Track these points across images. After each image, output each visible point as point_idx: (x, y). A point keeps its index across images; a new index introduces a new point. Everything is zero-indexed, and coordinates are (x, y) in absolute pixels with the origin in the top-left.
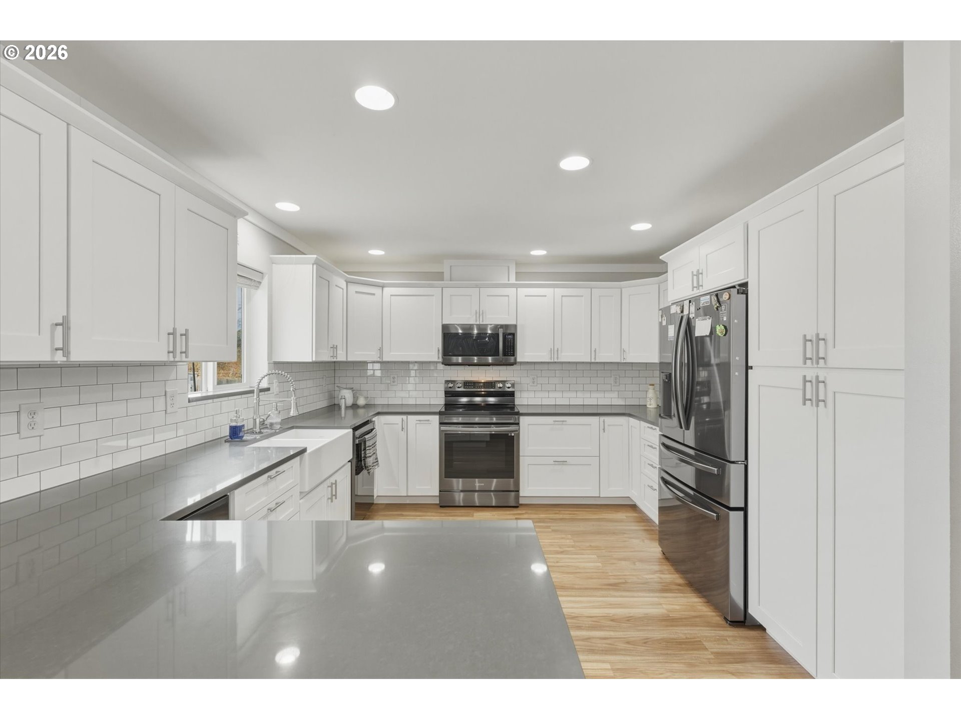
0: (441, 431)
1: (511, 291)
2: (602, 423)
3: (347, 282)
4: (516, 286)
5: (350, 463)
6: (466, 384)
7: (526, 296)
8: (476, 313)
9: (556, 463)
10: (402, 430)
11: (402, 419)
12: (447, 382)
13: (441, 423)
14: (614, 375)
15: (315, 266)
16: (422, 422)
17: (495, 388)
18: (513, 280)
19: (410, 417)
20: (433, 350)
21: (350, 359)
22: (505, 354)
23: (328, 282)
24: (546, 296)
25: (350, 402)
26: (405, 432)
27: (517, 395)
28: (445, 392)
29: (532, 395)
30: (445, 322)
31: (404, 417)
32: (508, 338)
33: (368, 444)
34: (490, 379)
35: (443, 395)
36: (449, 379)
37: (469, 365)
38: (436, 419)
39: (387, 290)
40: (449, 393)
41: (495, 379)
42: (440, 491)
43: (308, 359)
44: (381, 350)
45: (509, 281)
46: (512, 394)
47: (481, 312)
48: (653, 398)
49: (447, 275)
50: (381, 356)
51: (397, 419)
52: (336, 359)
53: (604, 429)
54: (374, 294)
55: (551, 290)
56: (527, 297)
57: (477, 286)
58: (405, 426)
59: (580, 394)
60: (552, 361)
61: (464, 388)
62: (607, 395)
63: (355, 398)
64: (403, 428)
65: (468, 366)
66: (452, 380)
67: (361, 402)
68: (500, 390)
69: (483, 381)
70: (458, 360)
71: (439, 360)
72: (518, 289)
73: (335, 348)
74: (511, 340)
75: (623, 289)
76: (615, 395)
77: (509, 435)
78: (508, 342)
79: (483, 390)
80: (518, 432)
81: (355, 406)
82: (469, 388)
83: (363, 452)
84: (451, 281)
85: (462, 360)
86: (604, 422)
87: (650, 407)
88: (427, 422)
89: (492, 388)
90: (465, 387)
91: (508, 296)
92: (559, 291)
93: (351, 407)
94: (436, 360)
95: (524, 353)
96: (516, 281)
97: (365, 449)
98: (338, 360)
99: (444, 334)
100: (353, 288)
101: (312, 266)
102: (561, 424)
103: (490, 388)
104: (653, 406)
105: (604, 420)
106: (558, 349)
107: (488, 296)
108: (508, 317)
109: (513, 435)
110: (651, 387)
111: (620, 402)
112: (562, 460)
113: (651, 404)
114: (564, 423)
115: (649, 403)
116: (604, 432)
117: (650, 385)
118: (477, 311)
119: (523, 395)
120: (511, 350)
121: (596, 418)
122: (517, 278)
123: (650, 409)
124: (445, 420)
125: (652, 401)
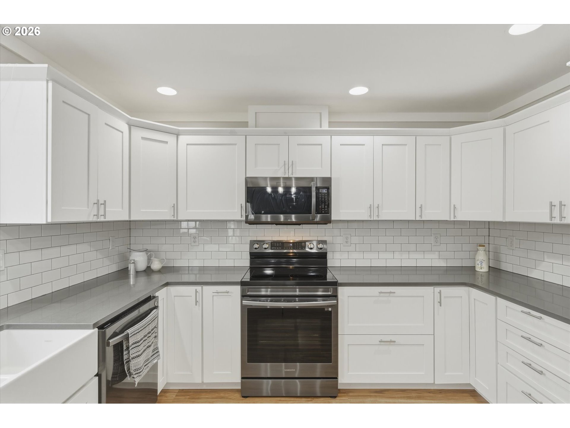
0: (243, 307)
1: (325, 140)
2: (437, 295)
3: (130, 125)
4: (331, 134)
5: (97, 378)
6: (274, 244)
7: (341, 145)
8: (285, 164)
9: (382, 343)
10: (196, 305)
11: (196, 290)
12: (252, 243)
13: (244, 296)
14: (434, 234)
15: (50, 84)
16: (220, 294)
17: (306, 249)
19: (206, 288)
22: (318, 211)
23: (87, 116)
24: (364, 145)
25: (142, 265)
26: (199, 306)
27: (329, 256)
28: (250, 253)
29: (345, 255)
30: (251, 174)
31: (199, 288)
32: (321, 193)
33: (131, 341)
34: (298, 239)
35: (248, 257)
36: (255, 239)
37: (277, 224)
38: (237, 289)
39: (184, 139)
40: (255, 256)
41: (304, 239)
42: (242, 378)
44: (175, 208)
45: (321, 127)
46: (324, 256)
47: (290, 163)
48: (485, 260)
50: (176, 213)
51: (191, 289)
52: (105, 218)
53: (440, 302)
54: (167, 142)
55: (370, 138)
57: (285, 134)
58: (199, 299)
59: (397, 255)
60: (372, 219)
61: (271, 249)
62: (427, 256)
63: (149, 260)
64: (196, 302)
66: (258, 239)
67: (156, 265)
68: (311, 251)
69: (291, 241)
70: (267, 218)
71: (242, 219)
72: (333, 136)
74: (325, 195)
75: (452, 137)
76: (436, 255)
77: (326, 310)
78: (322, 198)
79: (291, 251)
80: (335, 307)
81: (148, 271)
82: (277, 249)
83: (125, 353)
84: (256, 127)
85: (271, 218)
86: (440, 293)
87: (481, 270)
88: (226, 294)
89: (302, 249)
90: (273, 248)
91: (321, 145)
92: (378, 141)
93: (145, 271)
94: (238, 217)
95: (338, 208)
96: (329, 127)
97: (128, 348)
98: (107, 219)
99: (248, 187)
100: (138, 134)
101: (45, 82)
102: (388, 295)
103: (300, 248)
104: (485, 269)
105: (440, 291)
106: (378, 205)
107: (298, 144)
108: (321, 168)
109: (331, 310)
110: (481, 248)
111: (443, 264)
112: (389, 340)
113: (482, 268)
114: (391, 294)
115: (480, 266)
116: (441, 306)
117: (480, 246)
118: (286, 163)
119: (337, 255)
120: (325, 207)
121: (430, 289)
122: (331, 124)
123: (482, 273)
124: (248, 292)
125: (483, 264)
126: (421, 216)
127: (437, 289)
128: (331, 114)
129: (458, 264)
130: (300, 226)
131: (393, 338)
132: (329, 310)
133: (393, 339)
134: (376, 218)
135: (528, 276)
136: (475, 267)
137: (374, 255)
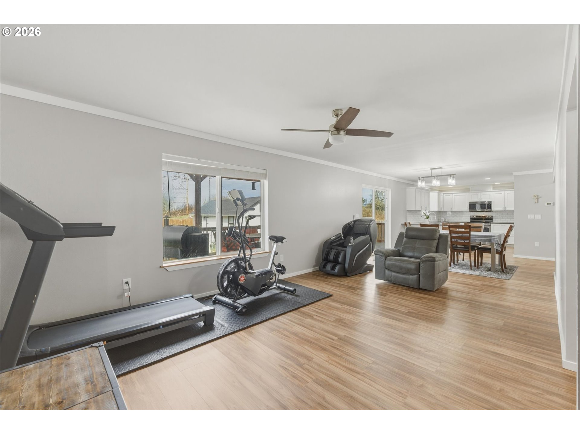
1: (491, 193)
3: (443, 194)
4: (492, 191)
6: (477, 216)
7: (495, 194)
8: (479, 199)
12: (471, 216)
17: (486, 217)
18: (492, 190)
20: (467, 208)
21: (444, 210)
22: (488, 208)
24: (502, 194)
27: (493, 219)
30: (470, 201)
35: (470, 219)
39: (453, 194)
40: (472, 219)
41: (486, 215)
43: (437, 210)
44: (452, 208)
45: (490, 190)
47: (481, 199)
49: (471, 189)
50: (452, 210)
52: (441, 210)
54: (450, 196)
55: (503, 192)
57: (479, 192)
60: (504, 210)
63: (445, 220)
66: (473, 215)
70: (474, 210)
73: (441, 208)
78: (489, 206)
84: (472, 191)
91: (489, 194)
92: (506, 192)
94: (467, 210)
95: (494, 208)
99: (469, 204)
100: (445, 195)
107: (483, 194)
108: (489, 199)
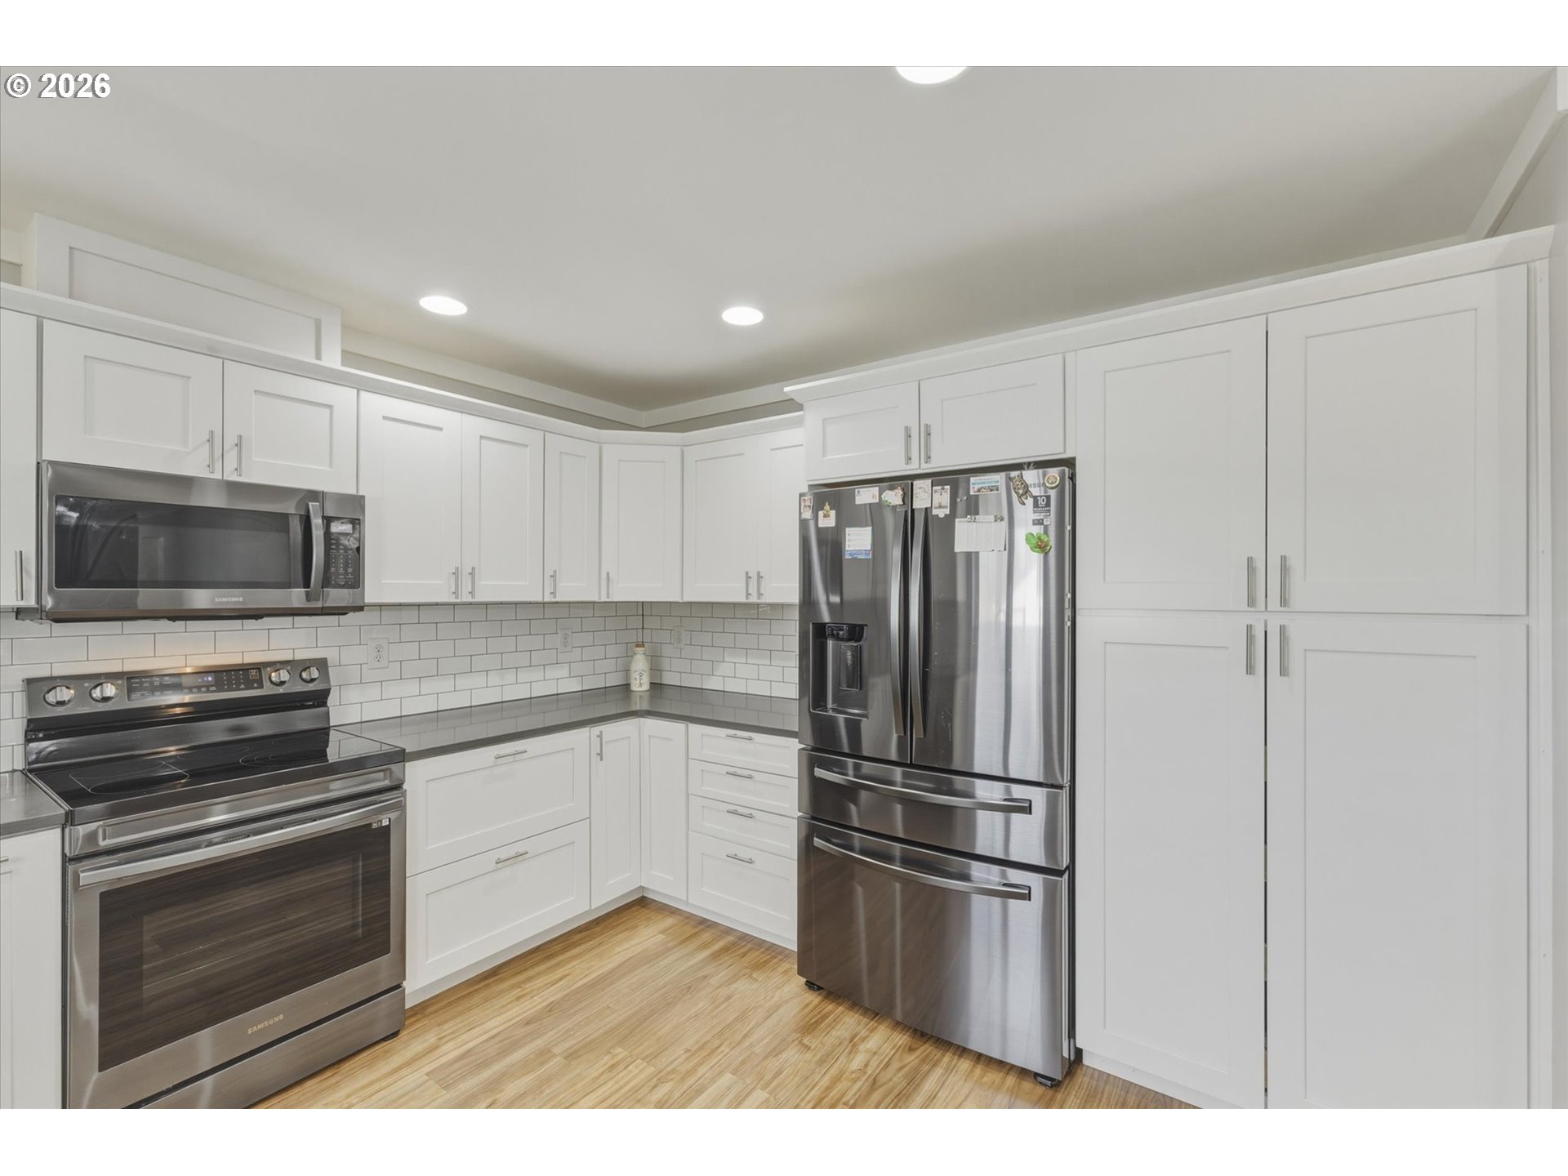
1: (342, 397)
2: (595, 742)
6: (141, 683)
7: (384, 418)
8: (210, 441)
9: (501, 866)
12: (39, 684)
14: (561, 629)
17: (261, 686)
18: (332, 359)
24: (441, 429)
27: (334, 698)
28: (29, 722)
29: (373, 692)
30: (49, 455)
32: (336, 533)
36: (54, 673)
41: (262, 658)
45: (318, 360)
46: (320, 698)
47: (231, 440)
48: (644, 671)
53: (600, 755)
56: (386, 422)
61: (131, 699)
65: (166, 622)
68: (281, 690)
71: (22, 603)
72: (362, 393)
75: (605, 447)
76: (563, 671)
86: (600, 735)
87: (638, 689)
89: (249, 687)
90: (137, 695)
91: (330, 407)
95: (380, 579)
96: (343, 365)
99: (60, 498)
102: (510, 759)
103: (242, 686)
104: (646, 687)
105: (601, 732)
106: (473, 569)
107: (255, 391)
108: (327, 469)
109: (388, 823)
110: (638, 649)
111: (574, 685)
112: (513, 854)
113: (640, 684)
114: (518, 757)
115: (638, 682)
116: (601, 760)
117: (637, 646)
118: (215, 436)
119: (353, 695)
120: (346, 570)
121: (583, 733)
122: (348, 356)
123: (641, 693)
124: (104, 839)
125: (643, 677)
126: (553, 593)
127: (596, 730)
128: (347, 329)
129: (599, 683)
130: (259, 620)
131: (519, 848)
132: (383, 825)
133: (521, 851)
134: (467, 598)
135: (704, 687)
136: (629, 684)
137: (445, 684)
